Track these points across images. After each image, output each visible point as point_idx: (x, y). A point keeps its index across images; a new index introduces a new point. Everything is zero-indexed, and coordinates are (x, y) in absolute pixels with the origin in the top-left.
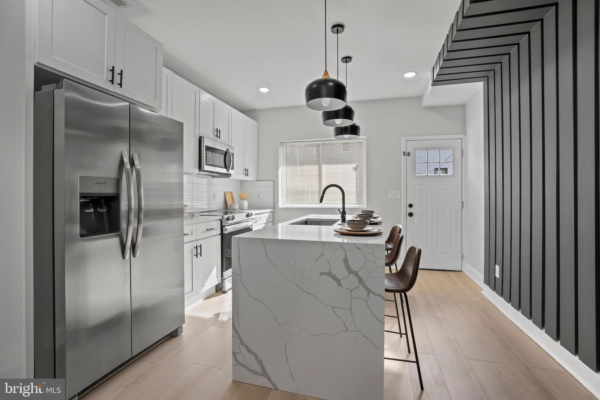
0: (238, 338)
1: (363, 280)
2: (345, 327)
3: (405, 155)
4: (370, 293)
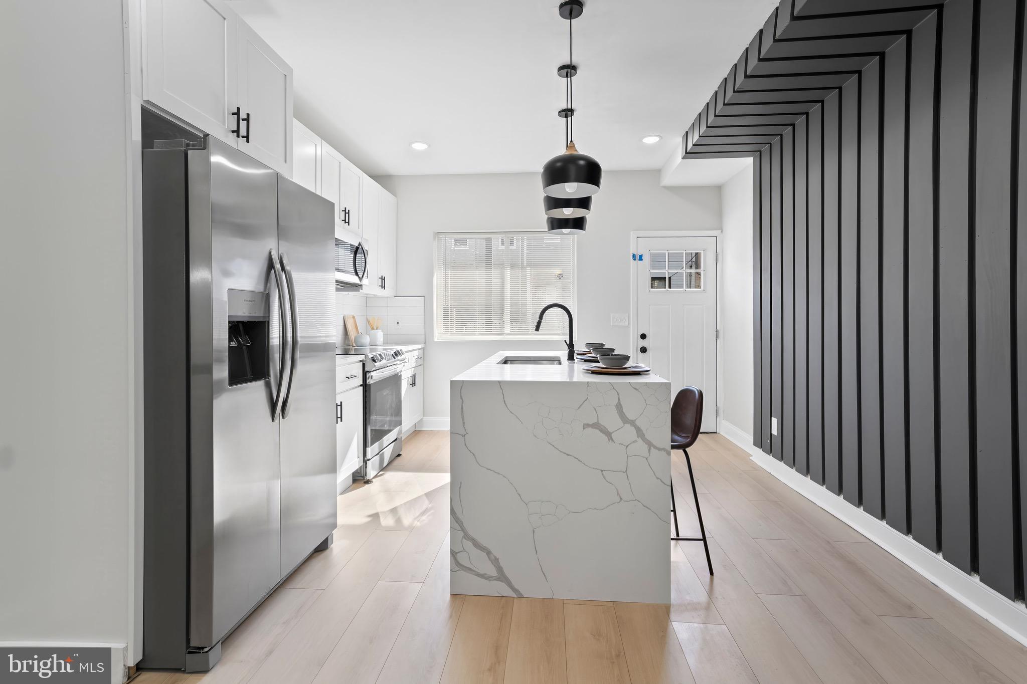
0: (460, 529)
1: (642, 431)
2: (618, 497)
3: (635, 260)
4: (652, 448)
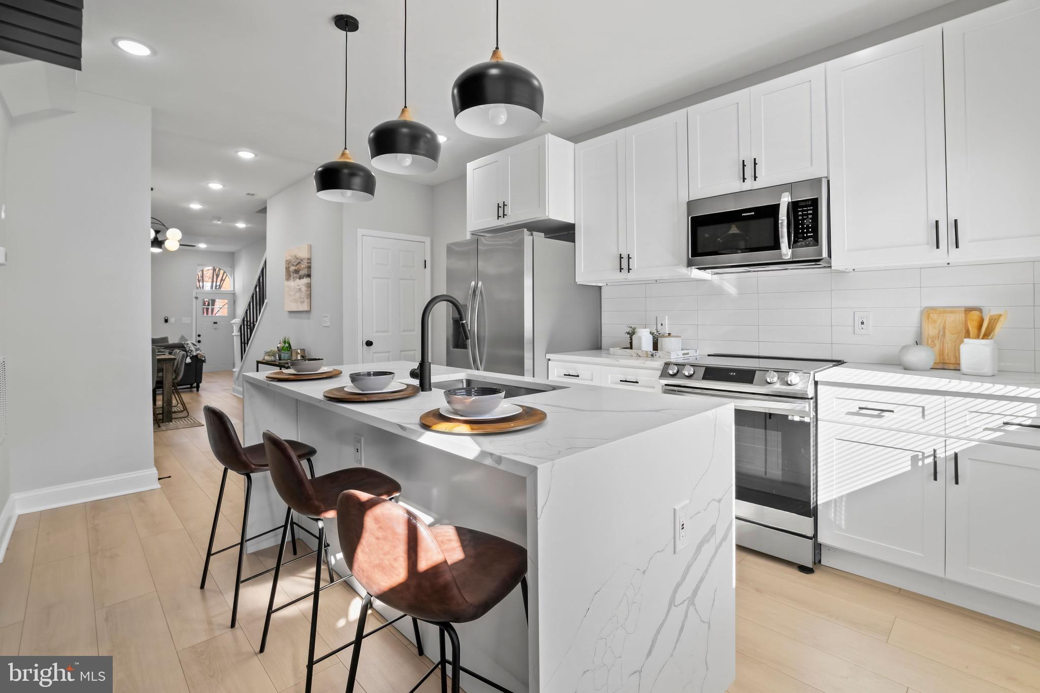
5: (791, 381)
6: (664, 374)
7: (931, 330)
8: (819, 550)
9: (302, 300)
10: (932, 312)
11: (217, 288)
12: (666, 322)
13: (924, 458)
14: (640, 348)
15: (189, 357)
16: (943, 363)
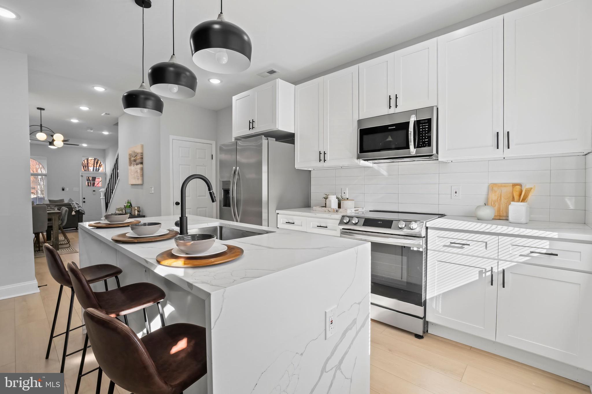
5: (412, 227)
6: (341, 223)
7: (493, 197)
8: (427, 325)
9: (138, 178)
10: (494, 186)
11: (97, 170)
12: (347, 192)
13: (486, 272)
14: (330, 207)
15: (74, 212)
16: (499, 216)
